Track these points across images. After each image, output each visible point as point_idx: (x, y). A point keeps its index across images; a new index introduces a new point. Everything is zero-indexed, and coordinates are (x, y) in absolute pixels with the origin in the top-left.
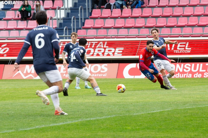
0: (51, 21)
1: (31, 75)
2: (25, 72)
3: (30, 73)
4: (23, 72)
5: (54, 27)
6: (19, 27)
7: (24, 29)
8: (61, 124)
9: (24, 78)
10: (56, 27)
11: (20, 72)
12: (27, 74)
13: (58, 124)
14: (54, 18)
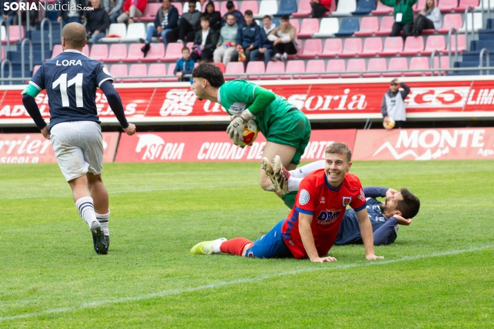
0: (453, 36)
1: (410, 152)
2: (398, 145)
3: (409, 148)
4: (394, 146)
5: (460, 49)
6: (387, 51)
7: (398, 55)
8: (456, 252)
9: (397, 157)
10: (463, 51)
11: (387, 145)
12: (402, 149)
13: (448, 253)
14: (460, 30)
